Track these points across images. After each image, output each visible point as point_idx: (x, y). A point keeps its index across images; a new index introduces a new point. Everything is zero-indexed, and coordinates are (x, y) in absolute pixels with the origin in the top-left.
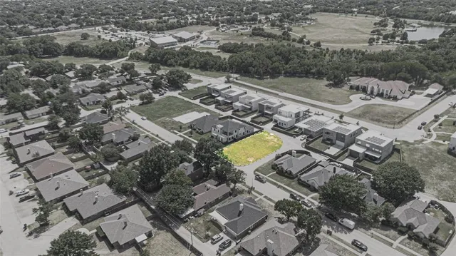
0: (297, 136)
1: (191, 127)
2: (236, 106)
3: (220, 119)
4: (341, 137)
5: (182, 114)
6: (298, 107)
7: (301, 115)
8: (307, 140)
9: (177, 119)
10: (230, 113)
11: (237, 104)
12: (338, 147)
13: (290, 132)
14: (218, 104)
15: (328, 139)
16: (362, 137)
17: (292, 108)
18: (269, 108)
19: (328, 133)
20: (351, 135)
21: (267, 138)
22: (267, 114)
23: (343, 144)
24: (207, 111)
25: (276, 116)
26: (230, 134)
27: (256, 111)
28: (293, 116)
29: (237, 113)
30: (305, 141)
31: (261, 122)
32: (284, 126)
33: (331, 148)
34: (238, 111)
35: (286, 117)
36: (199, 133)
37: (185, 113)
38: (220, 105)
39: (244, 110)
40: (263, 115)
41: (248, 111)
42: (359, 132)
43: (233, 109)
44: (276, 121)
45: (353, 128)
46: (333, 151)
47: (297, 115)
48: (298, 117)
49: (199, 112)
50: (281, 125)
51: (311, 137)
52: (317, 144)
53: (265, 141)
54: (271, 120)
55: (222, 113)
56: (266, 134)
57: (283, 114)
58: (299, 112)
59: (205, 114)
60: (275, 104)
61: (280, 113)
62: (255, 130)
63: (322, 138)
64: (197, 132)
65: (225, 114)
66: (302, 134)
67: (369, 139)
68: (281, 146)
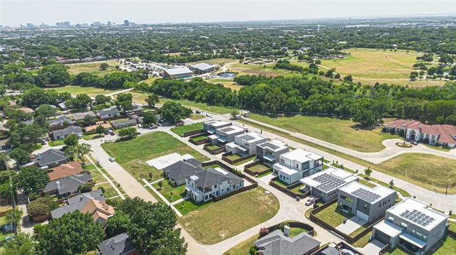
0: (302, 197)
1: (164, 175)
2: (230, 147)
3: (204, 165)
4: (363, 206)
5: (159, 156)
6: (307, 153)
7: (312, 166)
8: (315, 206)
9: (151, 163)
10: (219, 157)
11: (232, 145)
12: (358, 221)
13: (292, 191)
14: (209, 143)
15: (346, 207)
16: (396, 210)
17: (300, 155)
18: (269, 153)
19: (344, 198)
20: (380, 204)
21: (259, 198)
22: (267, 161)
23: (366, 217)
24: (192, 152)
25: (277, 165)
26: (208, 189)
27: (254, 155)
28: (300, 167)
29: (229, 157)
30: (312, 206)
31: (256, 173)
32: (287, 181)
33: (349, 221)
34: (230, 154)
35: (290, 168)
36: (172, 186)
37: (163, 155)
38: (211, 145)
39: (239, 153)
40: (262, 162)
41: (243, 155)
42: (392, 201)
43: (225, 151)
44: (276, 172)
45: (383, 192)
46: (350, 227)
47: (306, 165)
48: (307, 169)
49: (182, 153)
50: (282, 179)
51: (321, 200)
52: (328, 214)
53: (255, 203)
54: (271, 170)
55: (209, 156)
56: (260, 192)
57: (286, 162)
58: (308, 162)
59: (188, 157)
60: (278, 147)
61: (282, 162)
62: (247, 184)
63: (336, 204)
64: (169, 183)
65: (213, 158)
66: (309, 194)
67: (406, 214)
68: (275, 213)
